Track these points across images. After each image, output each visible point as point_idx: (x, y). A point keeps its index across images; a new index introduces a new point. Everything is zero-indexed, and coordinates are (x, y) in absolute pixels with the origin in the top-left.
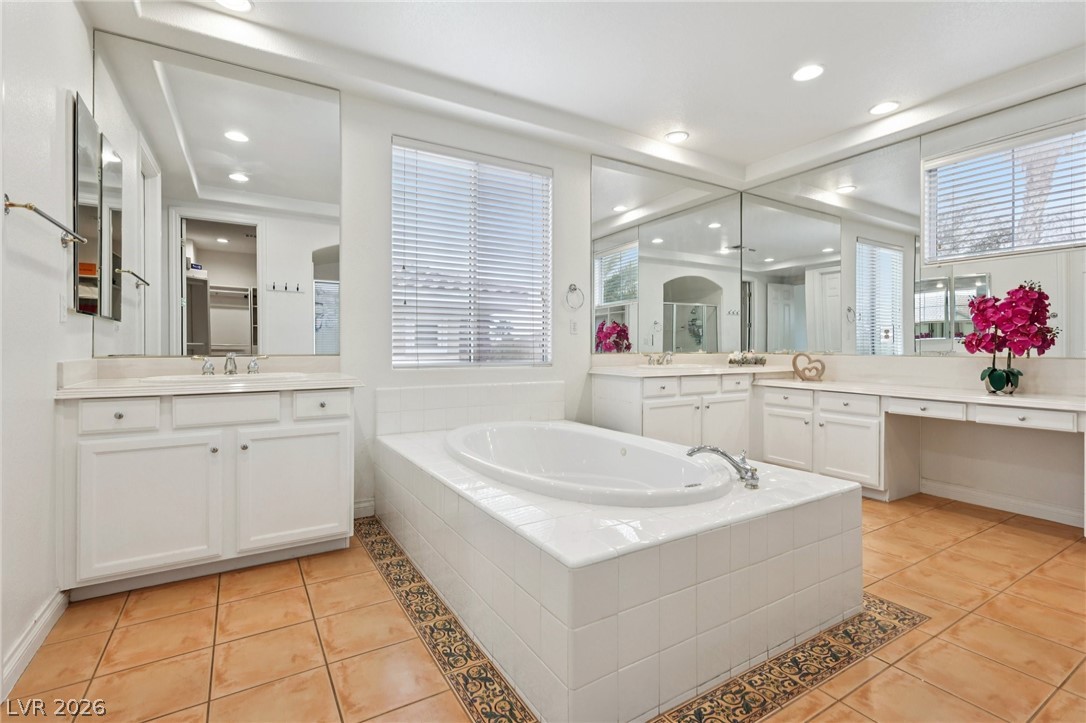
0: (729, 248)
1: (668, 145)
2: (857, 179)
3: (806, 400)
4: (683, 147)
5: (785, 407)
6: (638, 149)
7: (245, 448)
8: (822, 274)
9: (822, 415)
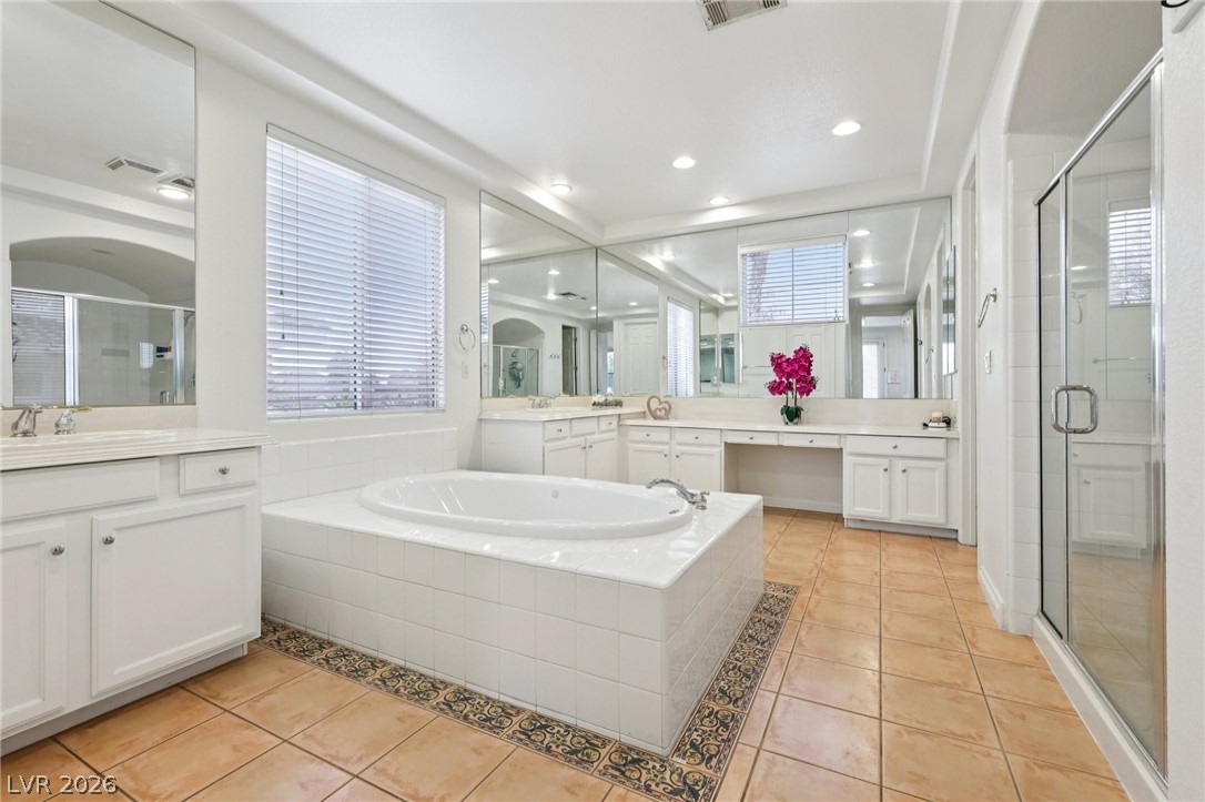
0: (555, 294)
1: (550, 194)
2: (676, 252)
3: (665, 436)
4: (565, 202)
5: (648, 442)
6: (522, 192)
7: (109, 541)
8: (626, 324)
9: (678, 447)
